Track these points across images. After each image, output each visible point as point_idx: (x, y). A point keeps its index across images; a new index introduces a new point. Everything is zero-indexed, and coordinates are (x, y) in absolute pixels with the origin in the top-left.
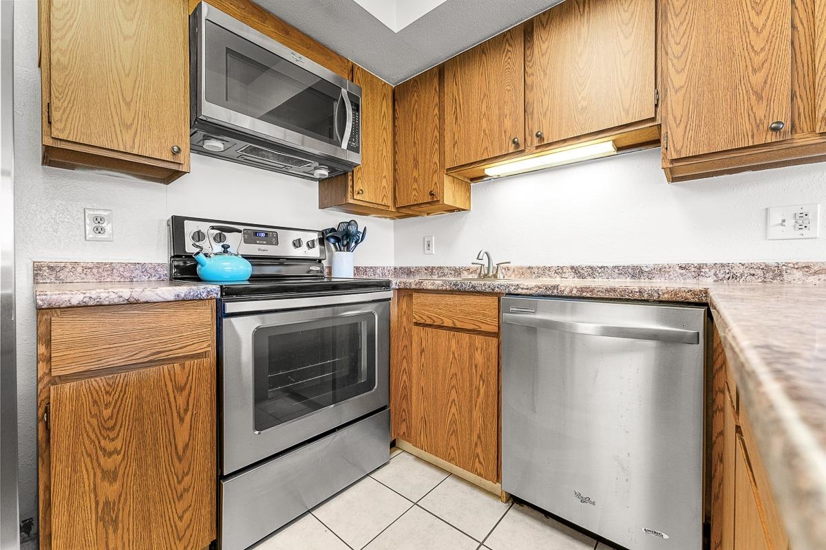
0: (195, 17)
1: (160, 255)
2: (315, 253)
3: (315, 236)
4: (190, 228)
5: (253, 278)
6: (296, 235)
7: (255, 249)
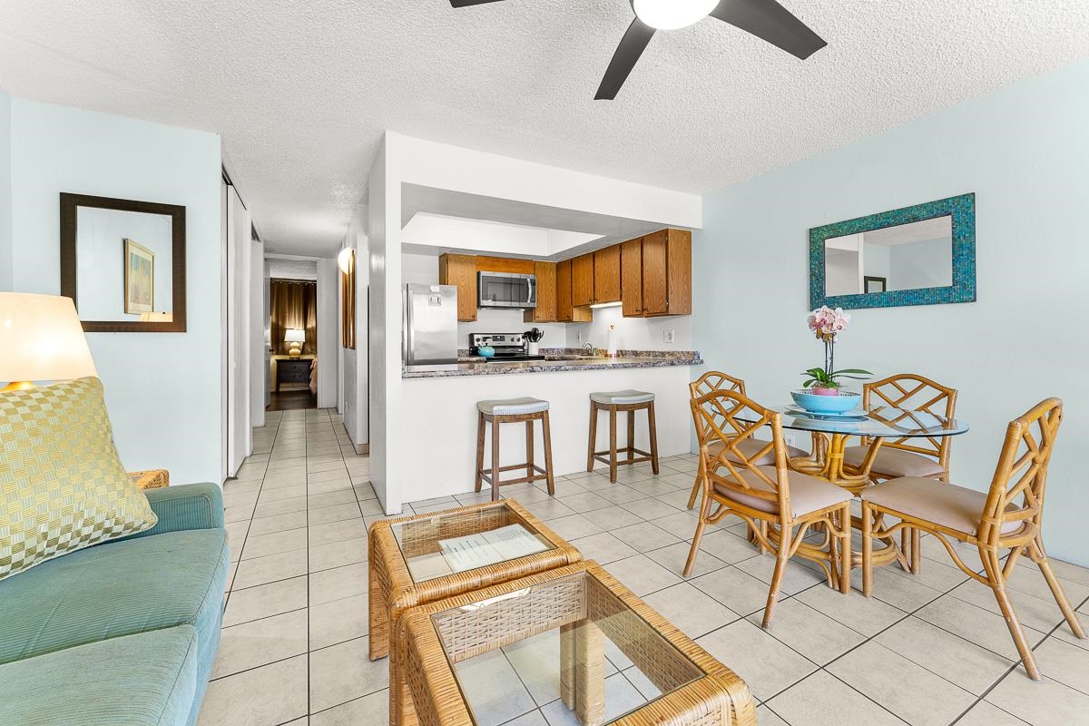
0: (479, 273)
1: (466, 347)
2: (520, 344)
3: (520, 336)
4: (476, 337)
5: (496, 355)
6: (512, 336)
7: (496, 344)
